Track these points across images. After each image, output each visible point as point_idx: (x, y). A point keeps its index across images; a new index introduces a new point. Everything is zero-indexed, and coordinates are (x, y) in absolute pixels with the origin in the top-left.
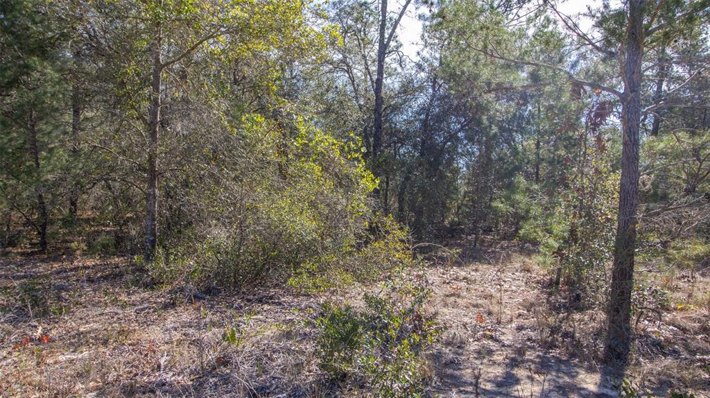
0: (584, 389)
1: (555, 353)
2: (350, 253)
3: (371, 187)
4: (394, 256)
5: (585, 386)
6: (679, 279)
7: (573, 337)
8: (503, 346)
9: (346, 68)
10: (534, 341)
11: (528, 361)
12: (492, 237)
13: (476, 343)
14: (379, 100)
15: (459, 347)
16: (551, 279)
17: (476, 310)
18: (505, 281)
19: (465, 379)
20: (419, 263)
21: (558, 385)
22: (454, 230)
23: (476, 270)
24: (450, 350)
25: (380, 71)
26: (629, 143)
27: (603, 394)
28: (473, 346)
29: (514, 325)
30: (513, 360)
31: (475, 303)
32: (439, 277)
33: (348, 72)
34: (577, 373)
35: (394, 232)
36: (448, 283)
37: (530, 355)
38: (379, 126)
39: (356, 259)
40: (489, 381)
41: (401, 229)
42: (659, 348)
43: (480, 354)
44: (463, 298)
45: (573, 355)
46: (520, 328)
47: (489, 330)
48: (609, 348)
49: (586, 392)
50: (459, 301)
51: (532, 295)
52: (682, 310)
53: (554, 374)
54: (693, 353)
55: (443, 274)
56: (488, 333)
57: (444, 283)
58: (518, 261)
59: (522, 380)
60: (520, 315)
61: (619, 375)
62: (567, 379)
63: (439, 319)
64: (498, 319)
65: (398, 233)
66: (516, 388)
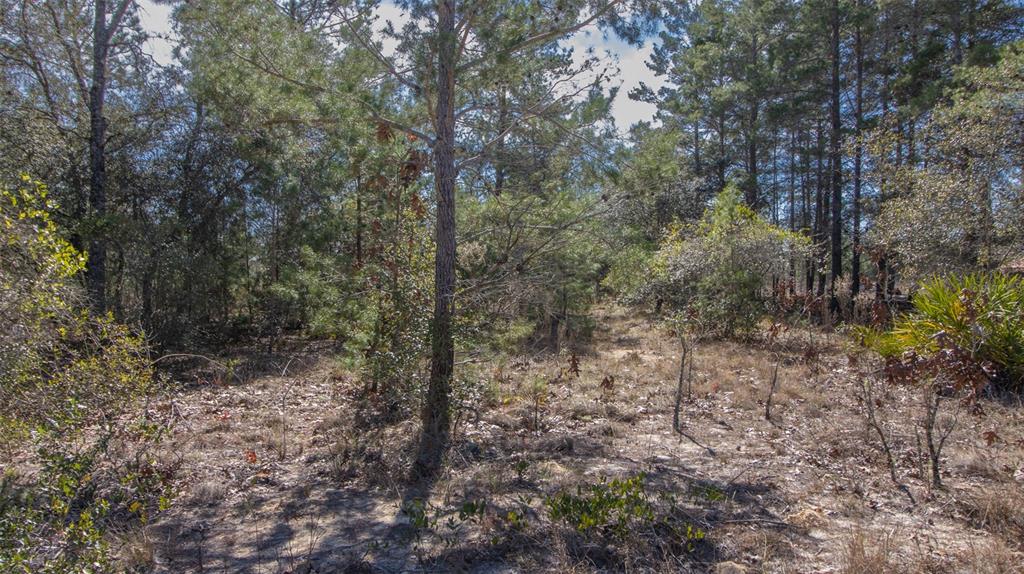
0: (378, 524)
1: (350, 485)
2: (30, 385)
3: (71, 269)
4: (119, 380)
5: (380, 520)
6: (513, 367)
7: (379, 458)
8: (283, 489)
9: (29, 61)
10: (327, 474)
11: (311, 503)
12: (297, 337)
13: (241, 493)
14: (98, 123)
15: (211, 506)
16: (366, 387)
17: (250, 446)
18: (304, 398)
19: (212, 550)
20: (164, 387)
21: (345, 527)
22: (240, 332)
23: (264, 387)
24: (196, 513)
25: (99, 75)
26: (443, 203)
27: (400, 524)
28: (236, 497)
29: (303, 458)
30: (290, 506)
31: (249, 434)
32: (202, 404)
33: (34, 69)
34: (374, 505)
35: (120, 340)
36: (214, 412)
37: (316, 495)
38: (98, 167)
39: (40, 393)
40: (249, 545)
41: (133, 335)
42: (476, 452)
43: (242, 509)
44: (234, 430)
45: (373, 483)
46: (310, 461)
47: (265, 471)
48: (418, 464)
49: (380, 527)
50: (227, 436)
51: (337, 410)
52: (508, 403)
53: (344, 512)
54: (508, 452)
55: (208, 399)
56: (262, 475)
57: (208, 412)
58: (327, 366)
59: (298, 531)
60: (315, 442)
61: (424, 496)
62: (359, 516)
63: (186, 469)
64: (280, 453)
65: (127, 342)
66: (287, 545)
